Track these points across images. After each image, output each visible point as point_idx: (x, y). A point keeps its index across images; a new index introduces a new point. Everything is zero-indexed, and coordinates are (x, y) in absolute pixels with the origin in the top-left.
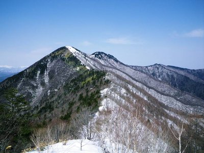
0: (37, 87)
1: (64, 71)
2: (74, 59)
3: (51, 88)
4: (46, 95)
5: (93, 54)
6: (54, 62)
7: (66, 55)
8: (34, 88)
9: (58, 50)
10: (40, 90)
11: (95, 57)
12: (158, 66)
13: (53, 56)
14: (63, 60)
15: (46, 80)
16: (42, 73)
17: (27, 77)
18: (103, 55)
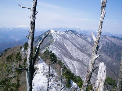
2: (51, 36)
5: (65, 31)
11: (65, 33)
12: (103, 37)
13: (45, 34)
18: (70, 32)
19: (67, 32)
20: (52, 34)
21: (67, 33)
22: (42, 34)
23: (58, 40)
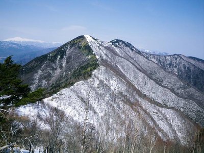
0: (56, 69)
1: (78, 58)
2: (88, 48)
3: (66, 71)
4: (61, 76)
5: (111, 42)
6: (72, 49)
7: (82, 44)
8: (54, 69)
9: (77, 38)
10: (58, 71)
11: (112, 44)
12: (176, 57)
13: (73, 43)
14: (80, 47)
15: (64, 64)
16: (61, 58)
17: (49, 60)
18: (121, 43)
19: (115, 42)
20: (89, 44)
21: (116, 46)
22: (66, 45)
23: (104, 57)
